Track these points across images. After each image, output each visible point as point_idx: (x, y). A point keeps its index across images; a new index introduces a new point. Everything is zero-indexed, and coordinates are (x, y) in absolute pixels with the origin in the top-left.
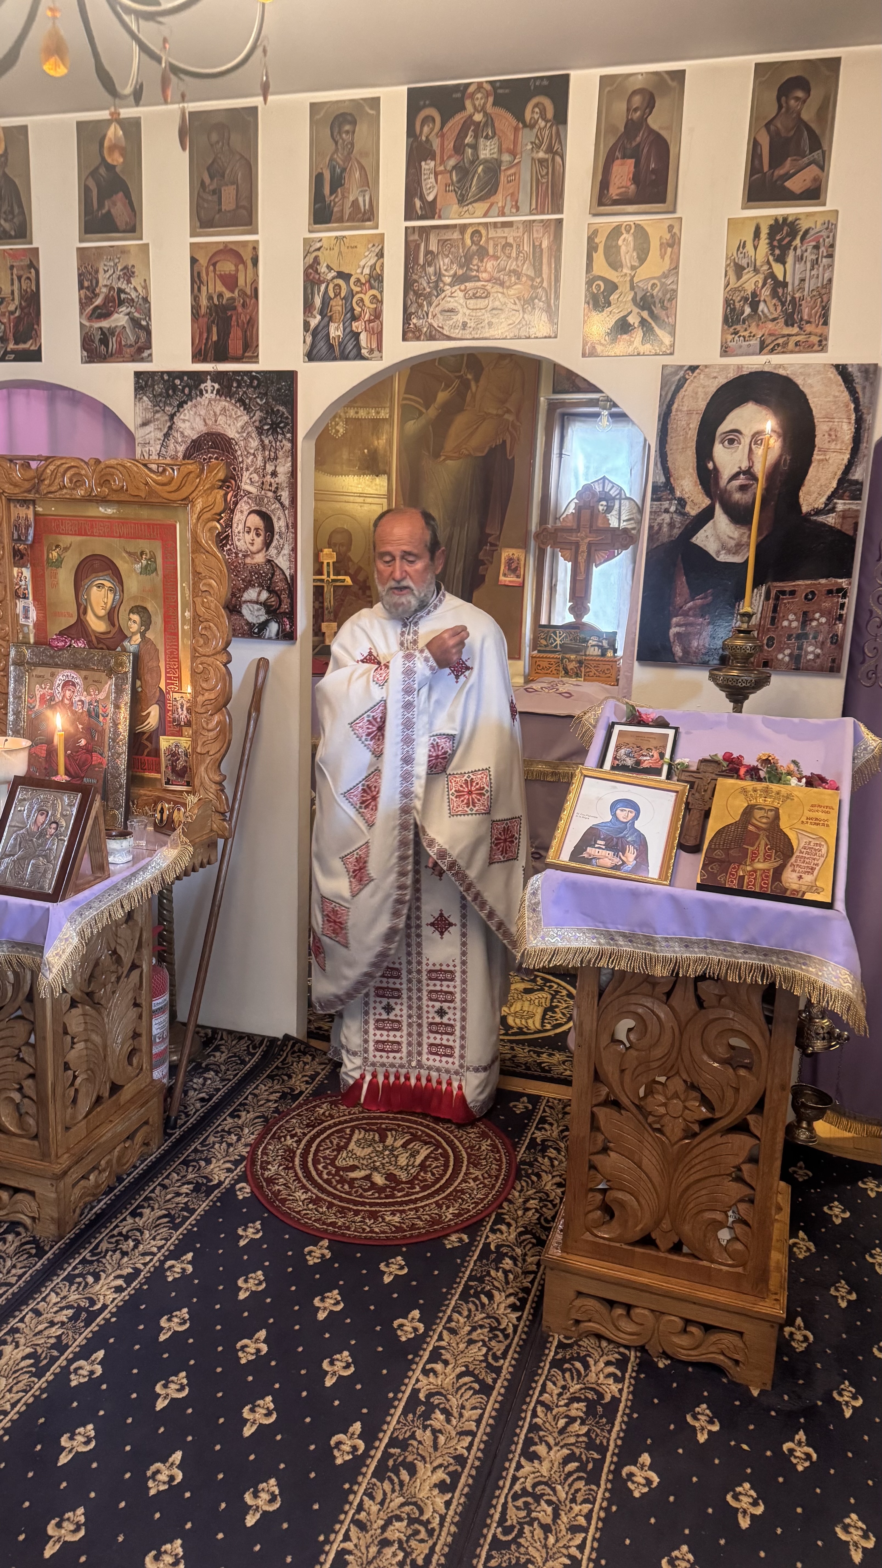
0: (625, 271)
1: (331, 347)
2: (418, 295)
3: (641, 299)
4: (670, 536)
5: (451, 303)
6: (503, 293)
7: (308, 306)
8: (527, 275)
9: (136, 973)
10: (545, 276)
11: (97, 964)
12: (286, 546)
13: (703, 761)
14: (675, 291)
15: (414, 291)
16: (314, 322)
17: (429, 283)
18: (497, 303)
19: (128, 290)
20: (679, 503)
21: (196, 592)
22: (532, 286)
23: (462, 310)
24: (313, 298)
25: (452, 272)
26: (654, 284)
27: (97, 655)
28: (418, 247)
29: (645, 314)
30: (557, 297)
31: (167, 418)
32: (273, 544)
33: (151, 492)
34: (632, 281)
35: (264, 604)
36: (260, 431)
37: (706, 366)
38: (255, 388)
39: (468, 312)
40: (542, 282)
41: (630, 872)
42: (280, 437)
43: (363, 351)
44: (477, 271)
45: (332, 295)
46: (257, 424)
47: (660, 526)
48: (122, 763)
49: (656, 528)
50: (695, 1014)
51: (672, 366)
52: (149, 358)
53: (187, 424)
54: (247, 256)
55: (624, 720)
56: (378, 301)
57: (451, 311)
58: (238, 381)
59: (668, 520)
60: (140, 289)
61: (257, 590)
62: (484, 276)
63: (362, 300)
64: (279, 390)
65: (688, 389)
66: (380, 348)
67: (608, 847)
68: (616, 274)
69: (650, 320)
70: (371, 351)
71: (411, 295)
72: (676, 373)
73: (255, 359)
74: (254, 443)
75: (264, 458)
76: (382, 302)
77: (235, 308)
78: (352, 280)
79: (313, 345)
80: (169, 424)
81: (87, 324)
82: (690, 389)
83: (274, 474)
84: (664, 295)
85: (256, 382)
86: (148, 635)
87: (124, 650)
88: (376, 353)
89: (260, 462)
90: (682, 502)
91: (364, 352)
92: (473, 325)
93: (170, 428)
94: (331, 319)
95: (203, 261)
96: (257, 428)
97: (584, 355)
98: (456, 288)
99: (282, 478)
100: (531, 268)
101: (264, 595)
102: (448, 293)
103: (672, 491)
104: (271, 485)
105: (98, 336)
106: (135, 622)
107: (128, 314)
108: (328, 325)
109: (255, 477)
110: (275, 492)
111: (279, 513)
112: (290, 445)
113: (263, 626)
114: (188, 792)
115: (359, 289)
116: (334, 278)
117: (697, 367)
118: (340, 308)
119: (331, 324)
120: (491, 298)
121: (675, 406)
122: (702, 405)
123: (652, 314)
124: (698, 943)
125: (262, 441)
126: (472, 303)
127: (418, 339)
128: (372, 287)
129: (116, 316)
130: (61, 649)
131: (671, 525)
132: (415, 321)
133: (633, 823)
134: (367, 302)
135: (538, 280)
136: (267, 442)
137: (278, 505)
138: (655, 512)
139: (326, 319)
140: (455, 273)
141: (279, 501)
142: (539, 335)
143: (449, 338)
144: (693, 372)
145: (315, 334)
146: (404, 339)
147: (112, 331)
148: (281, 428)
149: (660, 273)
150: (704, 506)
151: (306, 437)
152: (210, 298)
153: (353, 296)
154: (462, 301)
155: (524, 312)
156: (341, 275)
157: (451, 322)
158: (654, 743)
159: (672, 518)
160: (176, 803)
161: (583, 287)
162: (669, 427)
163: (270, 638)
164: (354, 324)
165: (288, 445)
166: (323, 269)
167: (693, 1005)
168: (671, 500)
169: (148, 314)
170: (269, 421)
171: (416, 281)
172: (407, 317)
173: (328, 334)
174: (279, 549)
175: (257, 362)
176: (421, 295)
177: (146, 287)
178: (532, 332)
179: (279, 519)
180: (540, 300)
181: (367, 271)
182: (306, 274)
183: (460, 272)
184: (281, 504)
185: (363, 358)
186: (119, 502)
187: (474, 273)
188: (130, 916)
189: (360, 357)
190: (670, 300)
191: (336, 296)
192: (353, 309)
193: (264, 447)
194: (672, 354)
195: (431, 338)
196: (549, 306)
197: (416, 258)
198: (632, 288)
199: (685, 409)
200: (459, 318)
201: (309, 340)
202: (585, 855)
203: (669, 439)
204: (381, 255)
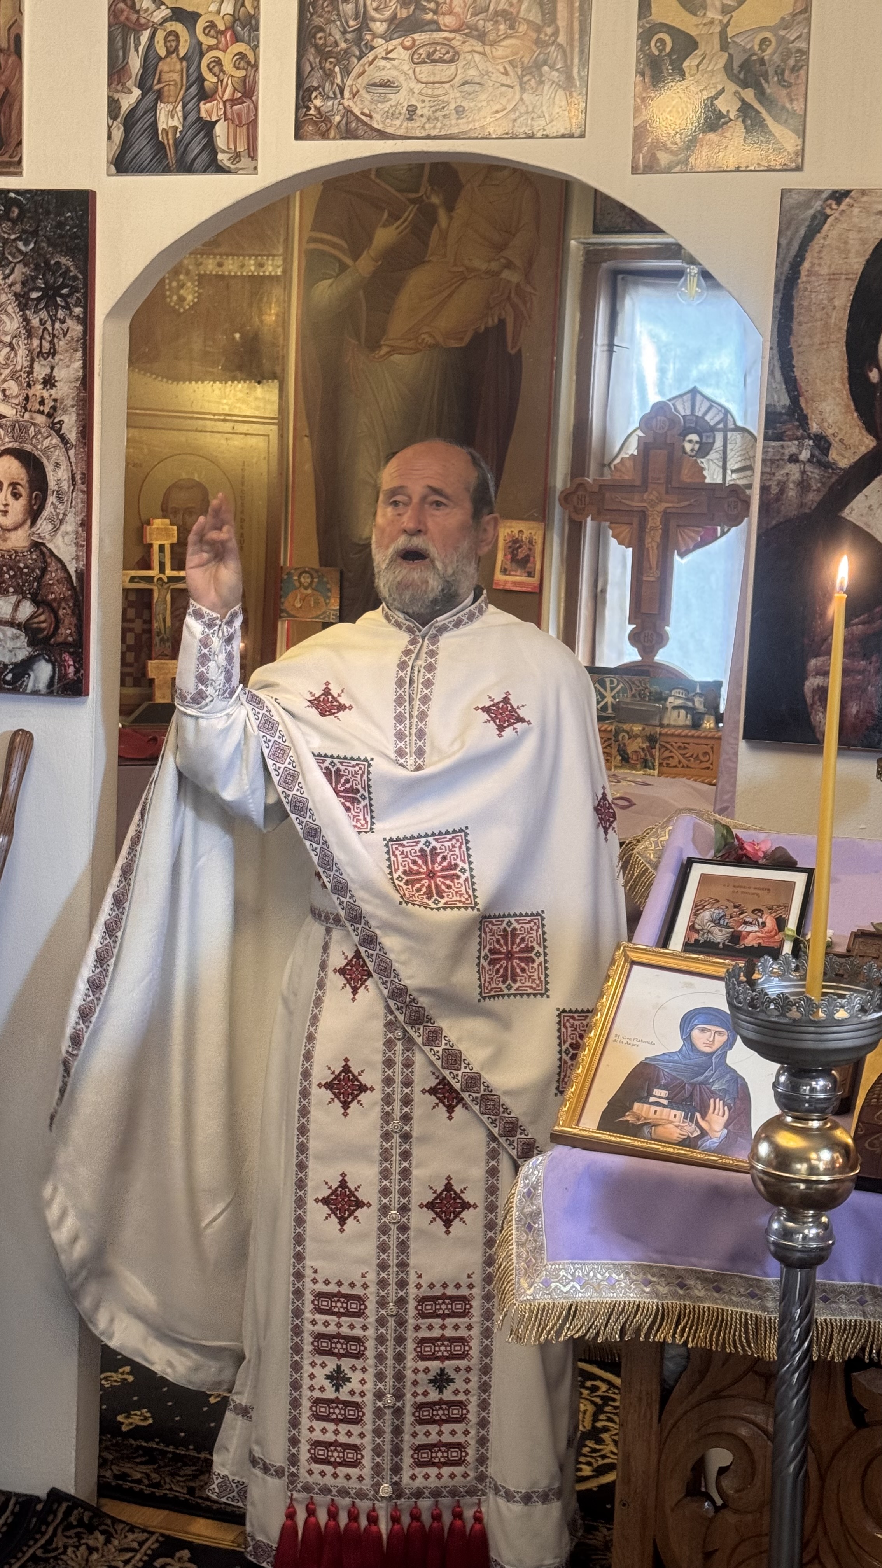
0: (711, 14)
1: (160, 147)
2: (324, 54)
3: (741, 66)
4: (802, 505)
5: (385, 71)
6: (484, 54)
7: (117, 72)
8: (528, 22)
10: (561, 23)
12: (70, 518)
13: (860, 935)
14: (804, 53)
15: (316, 46)
16: (129, 100)
17: (344, 32)
18: (472, 72)
20: (817, 445)
22: (538, 42)
23: (407, 84)
24: (125, 56)
25: (388, 14)
26: (764, 40)
29: (749, 95)
30: (585, 63)
32: (46, 513)
34: (723, 34)
35: (26, 627)
36: (23, 302)
37: (863, 192)
38: (14, 222)
39: (418, 87)
40: (556, 33)
41: (714, 1151)
42: (61, 314)
43: (220, 156)
44: (435, 12)
45: (162, 52)
46: (18, 288)
47: (783, 487)
49: (775, 490)
50: (849, 1437)
51: (799, 191)
55: (710, 856)
56: (249, 65)
57: (386, 84)
59: (796, 476)
61: (13, 599)
62: (448, 20)
63: (219, 62)
64: (60, 225)
65: (831, 232)
66: (252, 152)
67: (674, 1102)
68: (694, 20)
69: (757, 106)
70: (237, 156)
71: (311, 54)
72: (807, 204)
73: (14, 166)
74: (11, 323)
75: (30, 351)
76: (256, 66)
78: (201, 24)
79: (126, 144)
82: (834, 234)
83: (49, 382)
84: (784, 60)
85: (16, 212)
88: (245, 161)
89: (21, 359)
90: (822, 443)
91: (223, 158)
92: (425, 111)
94: (159, 96)
96: (16, 295)
97: (635, 170)
98: (395, 42)
99: (65, 389)
100: (535, 10)
101: (27, 609)
102: (380, 51)
103: (803, 421)
104: (42, 402)
108: (154, 108)
109: (13, 387)
110: (49, 415)
111: (58, 454)
112: (80, 328)
113: (23, 668)
115: (213, 42)
116: (165, 20)
117: (847, 193)
118: (176, 76)
119: (160, 106)
120: (461, 63)
121: (806, 265)
122: (857, 264)
123: (761, 95)
124: (845, 1293)
126: (425, 71)
127: (324, 136)
128: (237, 39)
131: (803, 485)
132: (318, 102)
133: (724, 1055)
134: (228, 66)
135: (549, 30)
136: (35, 322)
137: (56, 440)
138: (772, 461)
139: (151, 97)
140: (394, 16)
141: (58, 432)
142: (551, 130)
143: (383, 135)
144: (839, 203)
145: (129, 123)
146: (298, 136)
148: (62, 296)
149: (777, 20)
150: (863, 450)
151: (112, 314)
153: (202, 55)
154: (406, 67)
155: (523, 89)
156: (179, 14)
157: (386, 106)
158: (769, 899)
159: (803, 472)
161: (633, 44)
162: (796, 303)
163: (36, 693)
164: (204, 107)
165: (76, 329)
166: (145, 2)
167: (843, 1420)
168: (802, 438)
170: (40, 283)
171: (322, 30)
173: (155, 124)
174: (57, 524)
175: (20, 174)
176: (329, 55)
178: (538, 126)
179: (57, 465)
180: (552, 68)
182: (113, 12)
183: (403, 13)
184: (63, 438)
185: (221, 170)
187: (430, 16)
189: (214, 167)
190: (795, 69)
191: (169, 53)
192: (201, 79)
193: (30, 334)
194: (799, 168)
195: (349, 134)
196: (569, 78)
198: (724, 47)
199: (824, 271)
200: (401, 99)
201: (118, 134)
202: (629, 1118)
203: (795, 326)
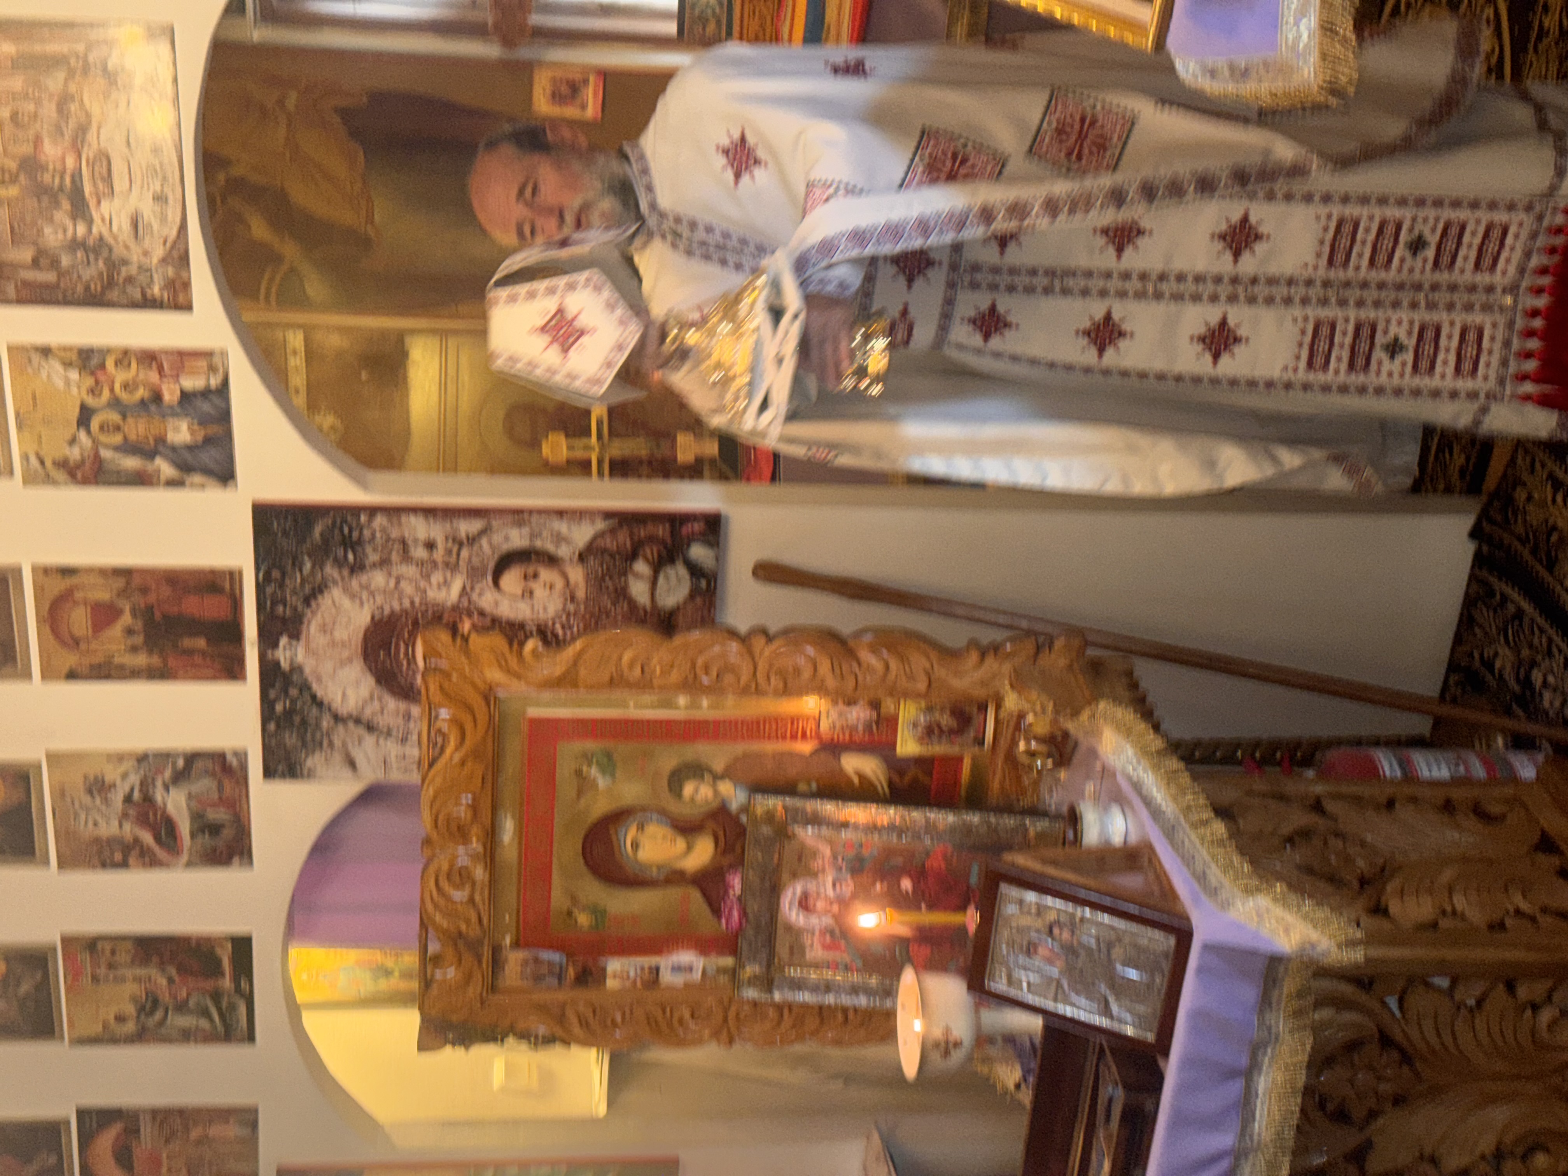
1: (208, 441)
2: (110, 283)
5: (122, 223)
6: (100, 127)
7: (141, 480)
8: (66, 81)
9: (1330, 806)
11: (1309, 870)
12: (555, 528)
15: (103, 289)
16: (167, 470)
17: (89, 264)
18: (118, 138)
19: (127, 789)
21: (644, 684)
23: (133, 202)
25: (68, 221)
27: (754, 854)
28: (26, 284)
31: (341, 728)
33: (476, 754)
35: (657, 568)
36: (358, 568)
38: (284, 574)
39: (136, 192)
42: (367, 535)
43: (213, 385)
44: (63, 174)
45: (118, 438)
46: (346, 572)
48: (945, 819)
52: (242, 757)
53: (350, 693)
54: (58, 586)
56: (124, 356)
57: (135, 225)
58: (274, 604)
60: (122, 769)
61: (631, 579)
62: (70, 162)
63: (125, 385)
66: (207, 355)
70: (212, 369)
73: (234, 576)
74: (378, 579)
75: (403, 562)
76: (126, 350)
77: (150, 609)
78: (90, 401)
79: (208, 472)
80: (351, 725)
81: (185, 858)
83: (430, 545)
85: (275, 573)
86: (719, 766)
87: (745, 809)
88: (215, 361)
89: (411, 570)
91: (215, 382)
92: (158, 184)
93: (358, 721)
94: (161, 440)
95: (70, 660)
96: (352, 574)
98: (94, 213)
99: (437, 531)
100: (54, 74)
101: (641, 567)
102: (104, 229)
104: (449, 552)
105: (205, 840)
106: (696, 790)
107: (167, 788)
108: (171, 445)
110: (461, 545)
111: (497, 537)
112: (379, 518)
113: (695, 570)
114: (998, 707)
115: (106, 390)
116: (89, 434)
118: (141, 424)
119: (169, 440)
120: (110, 149)
125: (374, 565)
126: (120, 185)
127: (187, 283)
128: (102, 366)
129: (171, 809)
130: (744, 913)
134: (127, 376)
136: (376, 557)
137: (484, 540)
139: (161, 448)
140: (69, 214)
141: (476, 537)
142: (169, 60)
143: (183, 227)
145: (186, 468)
146: (189, 308)
147: (197, 817)
151: (365, 487)
152: (134, 649)
153: (119, 401)
154: (117, 203)
155: (130, 88)
156: (83, 421)
157: (155, 223)
160: (1017, 727)
163: (718, 559)
164: (168, 399)
165: (381, 520)
166: (75, 454)
169: (165, 757)
170: (340, 552)
171: (88, 286)
172: (148, 303)
173: (187, 445)
174: (561, 538)
175: (240, 570)
176: (111, 278)
177: (120, 758)
178: (165, 72)
181: (74, 375)
182: (86, 481)
183: (66, 205)
185: (225, 383)
186: (494, 809)
187: (67, 180)
188: (1222, 812)
189: (223, 390)
191: (120, 431)
192: (142, 402)
193: (385, 562)
195: (184, 260)
197: (46, 286)
200: (148, 209)
201: (197, 478)
204: (46, 351)
